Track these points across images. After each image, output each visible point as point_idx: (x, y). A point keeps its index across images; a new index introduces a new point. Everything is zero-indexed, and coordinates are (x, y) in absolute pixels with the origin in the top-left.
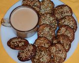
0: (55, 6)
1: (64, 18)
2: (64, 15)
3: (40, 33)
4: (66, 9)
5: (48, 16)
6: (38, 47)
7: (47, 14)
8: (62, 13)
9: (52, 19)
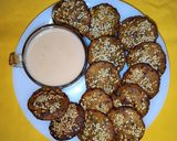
2: (140, 40)
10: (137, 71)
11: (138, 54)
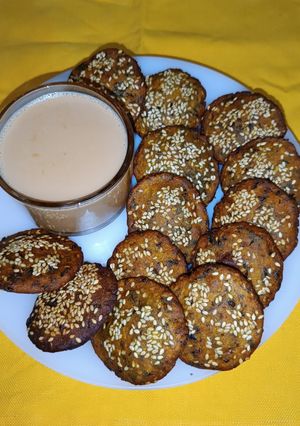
0: (209, 99)
1: (251, 147)
2: (247, 135)
3: (140, 213)
4: (257, 109)
5: (178, 138)
6: (126, 279)
7: (172, 129)
8: (238, 126)
9: (192, 151)
10: (244, 194)
11: (244, 162)
